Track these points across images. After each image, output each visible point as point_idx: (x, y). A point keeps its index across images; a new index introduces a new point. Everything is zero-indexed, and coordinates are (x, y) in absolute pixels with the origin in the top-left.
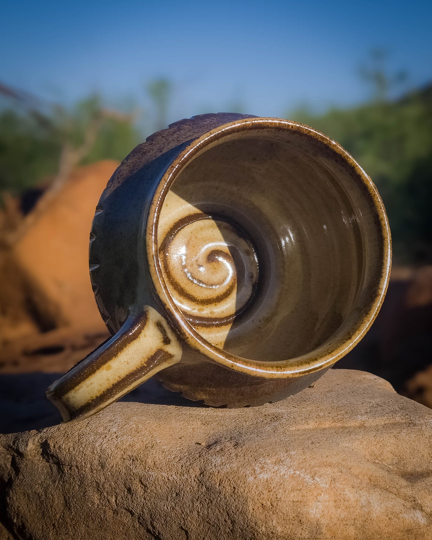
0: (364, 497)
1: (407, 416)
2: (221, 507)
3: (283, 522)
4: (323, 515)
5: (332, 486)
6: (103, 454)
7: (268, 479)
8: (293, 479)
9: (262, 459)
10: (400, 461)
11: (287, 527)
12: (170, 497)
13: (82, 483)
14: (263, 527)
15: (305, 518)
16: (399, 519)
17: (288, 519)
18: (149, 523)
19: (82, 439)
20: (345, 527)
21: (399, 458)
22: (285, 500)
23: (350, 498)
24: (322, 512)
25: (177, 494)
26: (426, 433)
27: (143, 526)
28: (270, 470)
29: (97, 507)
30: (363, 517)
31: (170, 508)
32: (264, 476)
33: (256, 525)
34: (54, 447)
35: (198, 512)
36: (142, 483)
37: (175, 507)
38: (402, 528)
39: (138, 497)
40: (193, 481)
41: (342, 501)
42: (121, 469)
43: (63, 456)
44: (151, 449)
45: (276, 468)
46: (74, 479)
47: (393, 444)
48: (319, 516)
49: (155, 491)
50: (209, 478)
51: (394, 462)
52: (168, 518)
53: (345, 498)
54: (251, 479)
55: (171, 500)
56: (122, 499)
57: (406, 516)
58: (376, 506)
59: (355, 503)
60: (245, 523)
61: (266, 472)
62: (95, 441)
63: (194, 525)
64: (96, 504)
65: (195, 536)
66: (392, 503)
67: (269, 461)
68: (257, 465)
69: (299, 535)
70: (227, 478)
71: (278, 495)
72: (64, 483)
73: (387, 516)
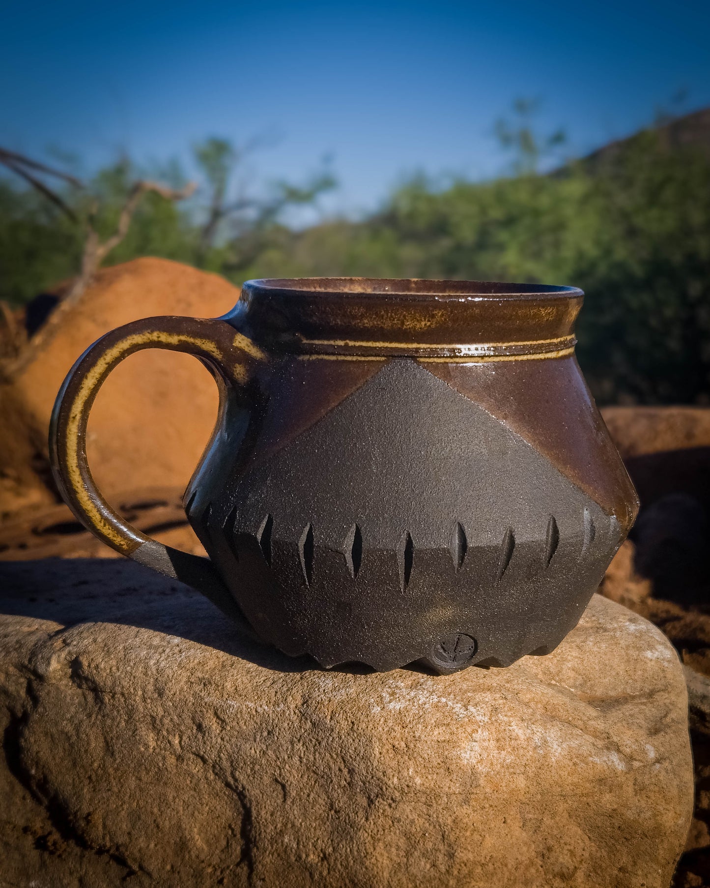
0: (538, 733)
1: (593, 618)
2: (334, 750)
3: (423, 771)
4: (481, 759)
5: (493, 719)
6: (161, 676)
7: (401, 709)
8: (437, 709)
9: (391, 682)
10: (585, 681)
11: (430, 777)
12: (259, 736)
13: (130, 717)
14: (395, 779)
15: (455, 765)
16: (587, 764)
17: (431, 766)
18: (228, 774)
19: (129, 655)
20: (512, 777)
21: (584, 677)
22: (426, 739)
23: (518, 736)
24: (479, 756)
25: (269, 733)
26: (621, 642)
27: (220, 778)
28: (404, 697)
29: (154, 752)
30: (537, 762)
31: (260, 752)
32: (395, 706)
33: (384, 776)
34: (89, 666)
35: (300, 757)
36: (218, 717)
37: (267, 750)
38: (591, 778)
39: (213, 736)
40: (292, 713)
41: (508, 739)
42: (187, 696)
43: (103, 679)
44: (230, 668)
45: (412, 694)
46: (118, 711)
47: (576, 657)
48: (474, 761)
49: (237, 729)
50: (316, 708)
51: (578, 683)
52: (257, 767)
53: (511, 735)
54: (377, 709)
55: (261, 740)
56: (189, 740)
57: (596, 760)
58: (555, 746)
59: (526, 743)
60: (368, 773)
61: (398, 699)
62: (148, 658)
63: (294, 777)
64: (152, 747)
65: (295, 792)
66: (577, 742)
67: (403, 684)
68: (385, 690)
69: (447, 789)
70: (342, 708)
71: (416, 732)
72: (104, 718)
73: (571, 760)
